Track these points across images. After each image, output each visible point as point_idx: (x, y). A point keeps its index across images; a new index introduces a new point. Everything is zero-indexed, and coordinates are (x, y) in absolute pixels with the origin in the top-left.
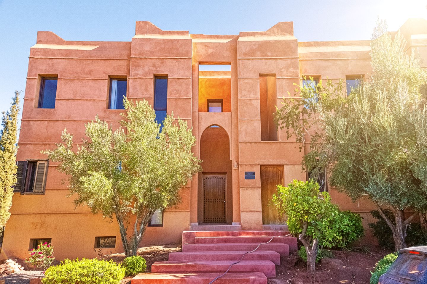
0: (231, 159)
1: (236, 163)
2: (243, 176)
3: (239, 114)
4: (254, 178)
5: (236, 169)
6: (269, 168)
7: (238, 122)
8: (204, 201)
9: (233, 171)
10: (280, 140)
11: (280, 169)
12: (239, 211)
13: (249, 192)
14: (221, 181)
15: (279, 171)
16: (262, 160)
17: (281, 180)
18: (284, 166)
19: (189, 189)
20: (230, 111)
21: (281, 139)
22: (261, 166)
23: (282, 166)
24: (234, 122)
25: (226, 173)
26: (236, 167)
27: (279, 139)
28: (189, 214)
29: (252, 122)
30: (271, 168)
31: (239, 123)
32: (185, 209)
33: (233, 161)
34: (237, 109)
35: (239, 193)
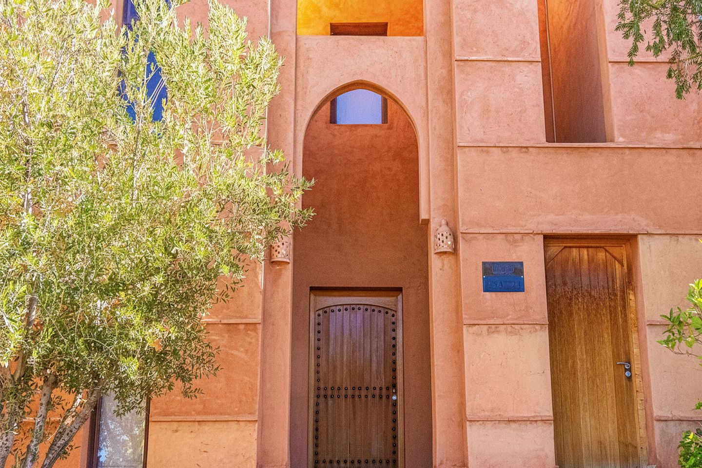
0: (423, 216)
1: (445, 230)
2: (473, 277)
3: (457, 40)
4: (518, 287)
5: (445, 253)
6: (575, 252)
7: (450, 71)
8: (318, 396)
9: (436, 264)
10: (620, 140)
11: (621, 252)
12: (461, 421)
13: (501, 342)
14: (379, 320)
15: (617, 265)
16: (551, 217)
17: (624, 300)
18: (636, 242)
19: (255, 330)
20: (420, 31)
21: (622, 136)
22: (548, 238)
23: (629, 239)
24: (438, 71)
25: (400, 290)
26: (446, 245)
27: (616, 133)
28: (253, 431)
29: (507, 69)
30: (585, 252)
31: (456, 71)
32: (238, 413)
33: (433, 225)
34: (447, 23)
35: (458, 349)
